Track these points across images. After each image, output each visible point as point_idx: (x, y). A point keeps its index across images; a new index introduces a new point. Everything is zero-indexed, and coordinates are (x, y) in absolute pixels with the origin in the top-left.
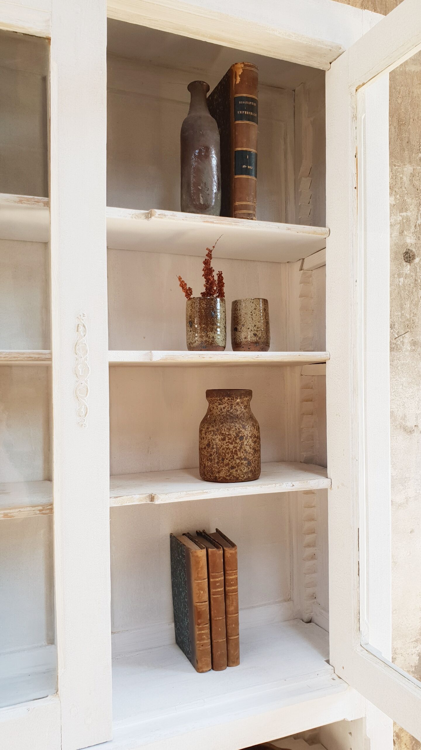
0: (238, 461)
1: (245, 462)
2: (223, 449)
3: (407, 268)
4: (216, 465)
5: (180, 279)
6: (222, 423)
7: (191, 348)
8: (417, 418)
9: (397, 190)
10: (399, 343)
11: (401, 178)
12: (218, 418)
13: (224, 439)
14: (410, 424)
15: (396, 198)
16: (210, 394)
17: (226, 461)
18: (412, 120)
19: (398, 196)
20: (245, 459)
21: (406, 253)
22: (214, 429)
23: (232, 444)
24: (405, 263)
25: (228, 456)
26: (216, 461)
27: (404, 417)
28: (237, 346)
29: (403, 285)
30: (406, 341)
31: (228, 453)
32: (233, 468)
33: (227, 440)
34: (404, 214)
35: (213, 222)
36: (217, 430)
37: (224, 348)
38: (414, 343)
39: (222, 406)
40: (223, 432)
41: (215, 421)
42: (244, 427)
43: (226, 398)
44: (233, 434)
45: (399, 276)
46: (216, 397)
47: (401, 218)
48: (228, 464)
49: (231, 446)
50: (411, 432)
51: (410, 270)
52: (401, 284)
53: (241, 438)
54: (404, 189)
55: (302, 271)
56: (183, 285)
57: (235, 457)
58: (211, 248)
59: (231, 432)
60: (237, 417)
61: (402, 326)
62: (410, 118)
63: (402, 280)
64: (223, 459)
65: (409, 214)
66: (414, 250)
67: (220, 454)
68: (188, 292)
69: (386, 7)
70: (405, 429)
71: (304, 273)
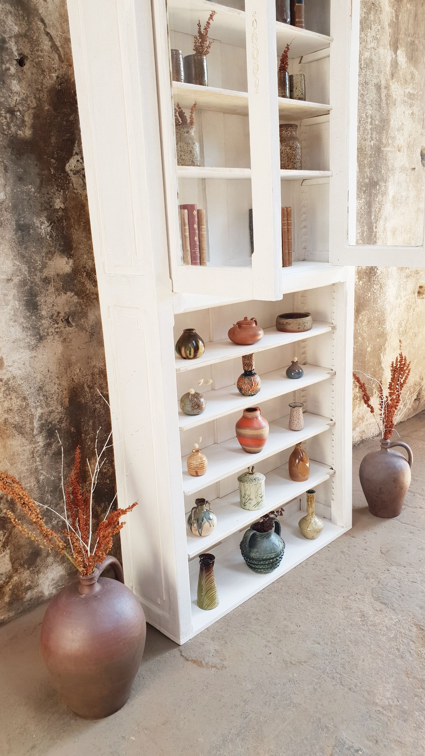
0: (297, 160)
1: (299, 161)
2: (290, 154)
4: (287, 163)
6: (289, 141)
12: (286, 139)
13: (291, 149)
17: (292, 160)
20: (299, 159)
22: (286, 144)
23: (294, 151)
25: (292, 157)
26: (287, 160)
31: (293, 156)
32: (295, 163)
33: (292, 149)
35: (293, 29)
36: (287, 144)
39: (287, 133)
40: (290, 145)
41: (285, 140)
43: (290, 128)
46: (285, 127)
48: (293, 162)
53: (298, 148)
55: (301, 64)
57: (296, 158)
58: (289, 44)
59: (294, 145)
60: (295, 138)
64: (290, 159)
67: (289, 157)
71: (302, 65)
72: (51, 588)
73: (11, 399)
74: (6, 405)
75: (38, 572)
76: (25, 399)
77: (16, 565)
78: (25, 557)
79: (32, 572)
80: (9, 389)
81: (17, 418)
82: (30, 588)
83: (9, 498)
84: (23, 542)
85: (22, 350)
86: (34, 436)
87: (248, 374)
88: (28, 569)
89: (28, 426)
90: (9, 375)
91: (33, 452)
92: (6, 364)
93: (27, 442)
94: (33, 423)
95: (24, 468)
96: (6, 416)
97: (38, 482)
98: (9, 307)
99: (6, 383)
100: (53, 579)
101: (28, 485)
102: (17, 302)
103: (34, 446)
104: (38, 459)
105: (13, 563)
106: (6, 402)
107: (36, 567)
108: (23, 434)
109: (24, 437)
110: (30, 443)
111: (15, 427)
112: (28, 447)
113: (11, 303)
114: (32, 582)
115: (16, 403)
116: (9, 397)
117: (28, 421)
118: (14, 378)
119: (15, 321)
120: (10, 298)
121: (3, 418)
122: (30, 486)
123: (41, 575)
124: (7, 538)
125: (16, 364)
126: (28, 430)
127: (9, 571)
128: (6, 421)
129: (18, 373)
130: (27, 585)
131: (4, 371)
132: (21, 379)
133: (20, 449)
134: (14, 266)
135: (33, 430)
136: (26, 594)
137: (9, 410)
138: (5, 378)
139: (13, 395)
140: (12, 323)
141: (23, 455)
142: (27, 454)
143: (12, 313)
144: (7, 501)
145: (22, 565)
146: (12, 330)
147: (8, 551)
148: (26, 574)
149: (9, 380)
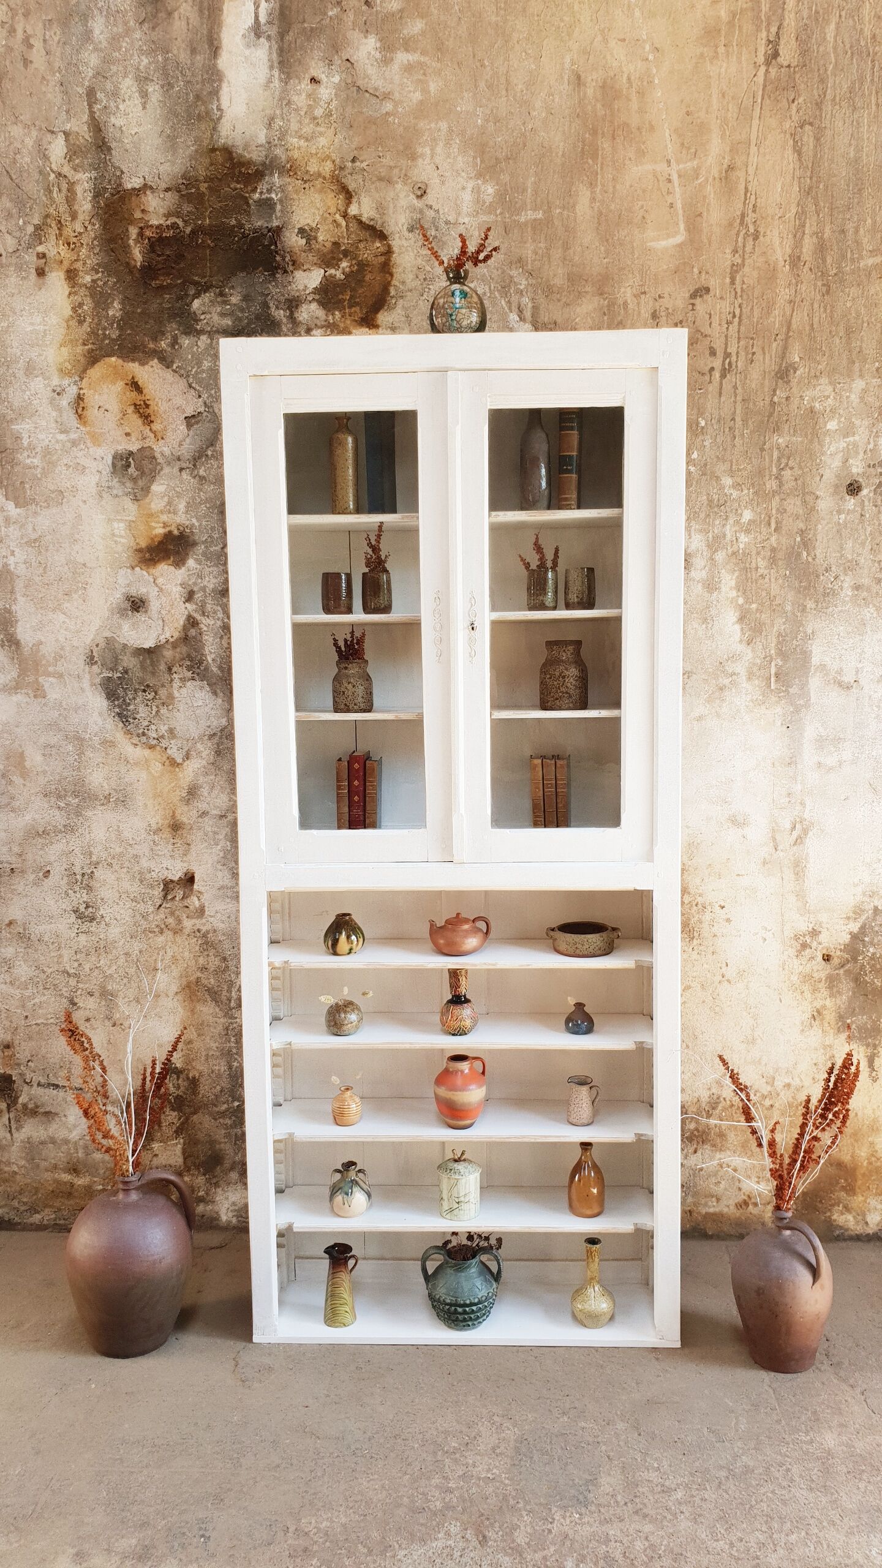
3: (851, 502)
5: (520, 556)
7: (530, 609)
8: (857, 672)
9: (841, 412)
10: (836, 587)
11: (848, 397)
12: (550, 662)
13: (551, 678)
14: (848, 678)
15: (840, 422)
16: (550, 644)
17: (553, 694)
18: (865, 325)
19: (843, 419)
20: (567, 693)
21: (851, 484)
22: (549, 670)
23: (556, 681)
24: (848, 497)
25: (553, 690)
26: (546, 694)
27: (840, 672)
28: (568, 606)
29: (844, 522)
30: (846, 585)
32: (557, 699)
33: (553, 678)
34: (851, 439)
37: (555, 608)
38: (857, 587)
40: (551, 672)
41: (547, 665)
42: (567, 669)
43: (557, 647)
44: (557, 674)
45: (839, 512)
47: (845, 445)
49: (555, 683)
50: (849, 687)
51: (855, 505)
52: (841, 521)
53: (564, 677)
54: (851, 410)
56: (523, 560)
57: (559, 691)
60: (562, 661)
61: (842, 568)
62: (863, 322)
63: (843, 516)
64: (550, 693)
65: (857, 438)
66: (861, 480)
67: (548, 689)
68: (527, 566)
69: (832, 196)
70: (840, 684)
72: (230, 1214)
73: (208, 955)
74: (201, 961)
75: (217, 1185)
76: (225, 959)
77: (189, 1163)
78: (202, 1158)
79: (208, 1181)
80: (206, 943)
81: (212, 980)
82: (201, 1200)
83: (191, 1075)
84: (201, 1136)
85: (228, 900)
86: (231, 1009)
87: (458, 1000)
88: (204, 1175)
89: (224, 993)
90: (207, 927)
91: (227, 1029)
92: (207, 913)
93: (220, 1014)
94: (231, 992)
95: (214, 1045)
96: (199, 974)
97: (230, 1068)
98: (219, 847)
99: (204, 936)
100: (234, 1204)
101: (217, 1068)
102: (228, 843)
103: (230, 1021)
104: (233, 1039)
105: (185, 1159)
106: (202, 958)
107: (215, 1177)
108: (216, 1002)
109: (219, 1006)
110: (225, 1016)
111: (208, 990)
112: (222, 1020)
113: (222, 843)
114: (207, 1194)
115: (214, 962)
116: (206, 953)
117: (226, 987)
118: (215, 931)
119: (224, 865)
120: (221, 837)
121: (195, 976)
122: (219, 1070)
123: (219, 1190)
124: (182, 1124)
125: (219, 915)
126: (224, 998)
127: (180, 1167)
128: (198, 980)
129: (221, 926)
130: (200, 1194)
131: (204, 921)
132: (224, 934)
133: (211, 1019)
134: (230, 801)
135: (230, 1001)
136: (198, 1205)
137: (204, 969)
138: (204, 929)
139: (212, 952)
140: (219, 867)
141: (215, 1028)
142: (220, 1028)
143: (222, 854)
144: (188, 1078)
145: (197, 1168)
146: (220, 874)
147: (182, 1141)
148: (200, 1180)
149: (208, 932)
